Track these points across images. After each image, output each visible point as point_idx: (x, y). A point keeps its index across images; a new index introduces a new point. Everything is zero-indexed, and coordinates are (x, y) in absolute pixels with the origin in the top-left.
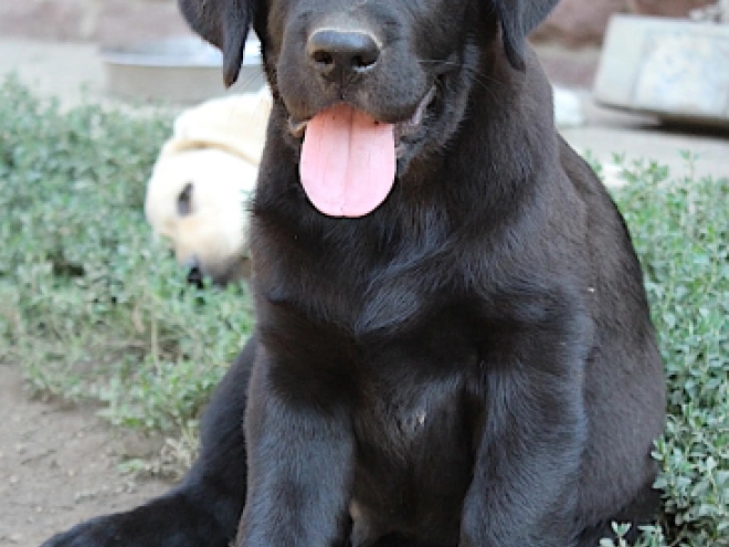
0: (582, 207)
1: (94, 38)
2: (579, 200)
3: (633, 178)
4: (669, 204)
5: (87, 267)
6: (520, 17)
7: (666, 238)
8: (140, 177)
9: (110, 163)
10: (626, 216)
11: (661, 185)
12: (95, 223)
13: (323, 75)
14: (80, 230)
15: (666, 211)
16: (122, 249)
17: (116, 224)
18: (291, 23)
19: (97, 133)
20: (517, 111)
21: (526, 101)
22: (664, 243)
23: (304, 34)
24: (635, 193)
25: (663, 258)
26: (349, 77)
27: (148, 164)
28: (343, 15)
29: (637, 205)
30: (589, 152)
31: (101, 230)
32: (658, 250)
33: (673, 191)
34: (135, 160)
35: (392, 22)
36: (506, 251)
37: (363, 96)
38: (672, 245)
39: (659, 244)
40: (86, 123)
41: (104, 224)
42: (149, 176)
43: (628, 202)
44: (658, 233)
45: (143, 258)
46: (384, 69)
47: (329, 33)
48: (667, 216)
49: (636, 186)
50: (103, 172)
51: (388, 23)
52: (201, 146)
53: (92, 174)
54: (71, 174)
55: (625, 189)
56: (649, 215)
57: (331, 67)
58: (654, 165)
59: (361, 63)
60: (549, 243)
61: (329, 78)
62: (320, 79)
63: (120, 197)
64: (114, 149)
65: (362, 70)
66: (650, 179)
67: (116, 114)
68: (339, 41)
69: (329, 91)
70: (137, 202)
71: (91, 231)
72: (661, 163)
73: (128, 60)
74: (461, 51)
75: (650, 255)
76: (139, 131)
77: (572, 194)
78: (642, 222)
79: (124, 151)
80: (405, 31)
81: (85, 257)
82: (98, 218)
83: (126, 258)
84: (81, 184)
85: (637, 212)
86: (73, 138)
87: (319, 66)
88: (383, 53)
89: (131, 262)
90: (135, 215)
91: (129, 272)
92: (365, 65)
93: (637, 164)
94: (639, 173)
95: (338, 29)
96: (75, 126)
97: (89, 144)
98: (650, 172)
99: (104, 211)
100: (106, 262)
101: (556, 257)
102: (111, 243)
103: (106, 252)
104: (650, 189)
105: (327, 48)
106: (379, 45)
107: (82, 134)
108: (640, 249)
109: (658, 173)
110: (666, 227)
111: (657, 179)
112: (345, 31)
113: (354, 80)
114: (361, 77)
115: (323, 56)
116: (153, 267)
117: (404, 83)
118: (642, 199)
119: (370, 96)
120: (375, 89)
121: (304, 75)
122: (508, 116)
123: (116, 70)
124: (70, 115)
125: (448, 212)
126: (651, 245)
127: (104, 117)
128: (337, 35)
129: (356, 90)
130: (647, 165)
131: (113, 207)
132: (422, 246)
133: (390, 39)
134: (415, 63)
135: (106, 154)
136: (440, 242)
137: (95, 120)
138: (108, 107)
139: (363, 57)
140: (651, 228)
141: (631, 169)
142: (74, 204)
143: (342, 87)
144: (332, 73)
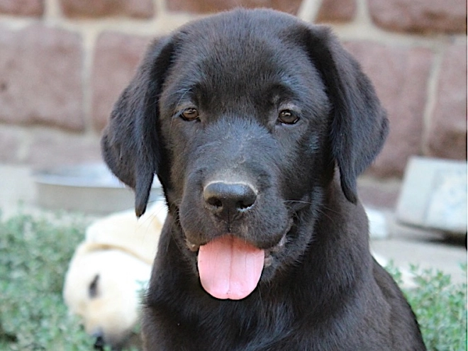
0: (388, 308)
1: (27, 161)
2: (386, 302)
3: (424, 282)
4: (451, 303)
5: (20, 336)
6: (353, 164)
7: (448, 328)
8: (60, 270)
9: (39, 259)
10: (418, 312)
11: (445, 289)
12: (27, 303)
13: (215, 215)
14: (15, 308)
15: (448, 308)
16: (45, 323)
17: (42, 304)
18: (190, 176)
19: (29, 236)
20: (345, 234)
21: (351, 228)
22: (447, 332)
23: (200, 185)
24: (425, 295)
25: (445, 343)
26: (234, 216)
27: (66, 260)
28: (229, 171)
29: (426, 303)
30: (392, 262)
31: (30, 308)
32: (442, 337)
33: (454, 293)
34: (57, 257)
35: (264, 174)
36: (334, 337)
37: (244, 229)
38: (453, 334)
39: (443, 332)
40: (21, 228)
41: (33, 305)
42: (66, 269)
43: (420, 301)
44: (442, 325)
45: (60, 331)
46: (259, 209)
47: (219, 185)
48: (449, 313)
49: (425, 289)
50: (33, 266)
51: (261, 175)
52: (106, 247)
53: (24, 266)
54: (9, 265)
55: (417, 290)
56: (435, 311)
57: (221, 208)
58: (440, 274)
59: (243, 206)
60: (364, 334)
61: (220, 217)
62: (213, 218)
63: (45, 284)
64: (42, 248)
65: (244, 210)
66: (437, 284)
67: (44, 223)
69: (219, 226)
70: (58, 287)
71: (23, 309)
72: (445, 273)
73: (52, 180)
74: (310, 192)
75: (434, 341)
76: (60, 235)
77: (381, 298)
78: (430, 315)
79: (49, 251)
80: (274, 181)
81: (18, 328)
82: (29, 300)
83: (47, 330)
84: (17, 274)
85: (427, 308)
86: (11, 239)
87: (211, 208)
88: (258, 197)
89: (52, 334)
90: (55, 298)
91: (50, 341)
92: (246, 207)
93: (427, 272)
94: (429, 279)
95: (226, 182)
96: (13, 230)
97: (23, 244)
98: (437, 278)
99: (33, 294)
100: (33, 332)
101: (368, 344)
102: (37, 318)
103: (32, 326)
104: (437, 292)
105: (218, 195)
106: (256, 192)
107: (18, 237)
108: (427, 336)
109: (443, 280)
110: (448, 320)
111: (442, 284)
112: (231, 183)
113: (238, 217)
114: (243, 215)
115: (215, 201)
116: (69, 339)
117: (273, 218)
118: (431, 299)
119: (249, 228)
120: (253, 223)
122: (339, 238)
123: (43, 188)
124: (10, 223)
125: (294, 307)
126: (437, 333)
127: (34, 225)
128: (226, 185)
129: (239, 225)
130: (434, 274)
131: (39, 291)
132: (273, 332)
133: (263, 187)
134: (281, 203)
135: (35, 252)
136: (286, 329)
137: (28, 226)
138: (37, 214)
139: (245, 201)
140: (436, 320)
141: (424, 275)
142: (11, 289)
143: (229, 223)
144: (222, 213)
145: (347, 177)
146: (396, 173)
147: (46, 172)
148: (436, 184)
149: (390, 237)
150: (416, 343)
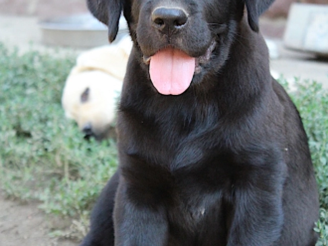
1: (36, 14)
3: (304, 89)
4: (323, 103)
5: (33, 133)
7: (321, 120)
8: (58, 87)
9: (44, 80)
10: (300, 109)
11: (319, 93)
12: (37, 111)
13: (159, 31)
14: (29, 114)
15: (321, 106)
16: (49, 124)
17: (47, 111)
19: (37, 65)
22: (320, 122)
23: (149, 11)
24: (305, 98)
25: (319, 129)
26: (172, 31)
27: (63, 81)
28: (169, 1)
29: (306, 103)
30: (282, 75)
31: (39, 114)
32: (317, 125)
33: (325, 95)
34: (56, 79)
35: (193, 4)
36: (247, 129)
37: (180, 41)
38: (324, 123)
39: (318, 122)
40: (32, 60)
41: (41, 112)
42: (63, 86)
43: (302, 102)
44: (317, 117)
45: (60, 129)
46: (190, 27)
47: (162, 9)
48: (321, 109)
49: (305, 94)
50: (41, 85)
51: (191, 4)
52: (91, 69)
53: (35, 86)
54: (24, 86)
55: (300, 94)
56: (313, 107)
57: (163, 26)
58: (315, 83)
59: (178, 24)
61: (162, 32)
62: (158, 33)
63: (49, 96)
64: (46, 73)
65: (179, 27)
66: (313, 89)
67: (47, 56)
68: (167, 13)
69: (163, 39)
70: (58, 99)
71: (35, 115)
72: (318, 82)
73: (52, 27)
74: (228, 23)
75: (312, 128)
76: (58, 64)
77: (278, 102)
78: (309, 111)
79: (51, 75)
80: (200, 8)
81: (32, 128)
82: (38, 109)
83: (51, 129)
84: (30, 91)
85: (306, 106)
86: (25, 68)
87: (157, 26)
88: (189, 19)
89: (55, 131)
90: (56, 106)
91: (53, 136)
92: (180, 25)
93: (306, 81)
94: (307, 86)
95: (166, 7)
96: (26, 61)
97: (33, 71)
98: (313, 86)
99: (41, 105)
100: (42, 130)
102: (44, 121)
103: (41, 126)
104: (313, 95)
105: (161, 17)
106: (187, 15)
107: (30, 66)
108: (307, 125)
109: (317, 87)
110: (321, 114)
111: (316, 90)
112: (170, 8)
113: (175, 32)
114: (179, 31)
115: (160, 21)
116: (66, 134)
117: (200, 34)
118: (309, 100)
119: (183, 40)
120: (186, 37)
121: (150, 31)
123: (46, 31)
124: (24, 56)
125: (219, 107)
126: (314, 123)
127: (41, 58)
128: (166, 10)
129: (176, 38)
130: (311, 82)
131: (45, 102)
133: (193, 12)
134: (205, 25)
135: (42, 76)
136: (214, 123)
137: (36, 59)
138: (42, 50)
139: (179, 21)
140: (313, 114)
141: (304, 84)
142: (26, 102)
143: (169, 37)
144: (164, 29)
145: (252, 13)
146: (283, 14)
147: (48, 21)
148: (310, 20)
149: (280, 57)
150: (300, 131)
